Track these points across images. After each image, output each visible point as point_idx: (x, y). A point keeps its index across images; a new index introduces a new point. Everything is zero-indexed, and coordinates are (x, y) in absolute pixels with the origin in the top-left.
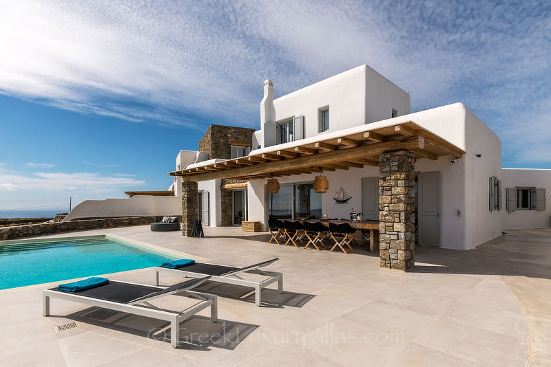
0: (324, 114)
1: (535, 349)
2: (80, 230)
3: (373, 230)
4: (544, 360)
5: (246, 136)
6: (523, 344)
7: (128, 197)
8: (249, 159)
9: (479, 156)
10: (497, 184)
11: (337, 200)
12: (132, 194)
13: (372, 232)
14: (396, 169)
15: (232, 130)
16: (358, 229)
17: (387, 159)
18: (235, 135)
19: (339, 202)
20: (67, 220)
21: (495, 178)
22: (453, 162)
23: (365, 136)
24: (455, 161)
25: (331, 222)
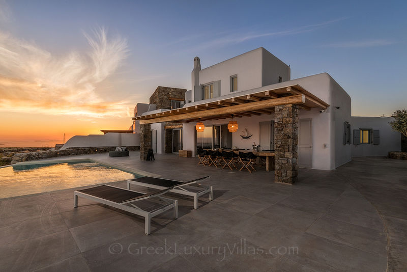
0: (233, 79)
1: (390, 238)
2: (72, 155)
3: (269, 157)
4: (398, 246)
5: (181, 94)
6: (381, 234)
7: (103, 133)
8: (187, 109)
9: (338, 108)
10: (349, 127)
11: (242, 137)
12: (105, 132)
13: (267, 158)
14: (287, 116)
15: (172, 90)
16: (259, 156)
17: (280, 110)
18: (174, 93)
19: (244, 138)
20: (63, 148)
21: (347, 123)
22: (321, 112)
23: (266, 95)
24: (323, 111)
25: (240, 151)
